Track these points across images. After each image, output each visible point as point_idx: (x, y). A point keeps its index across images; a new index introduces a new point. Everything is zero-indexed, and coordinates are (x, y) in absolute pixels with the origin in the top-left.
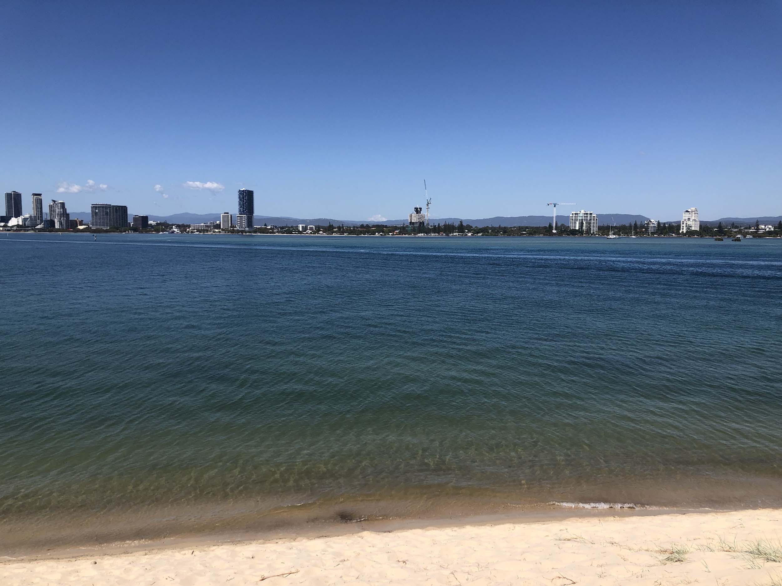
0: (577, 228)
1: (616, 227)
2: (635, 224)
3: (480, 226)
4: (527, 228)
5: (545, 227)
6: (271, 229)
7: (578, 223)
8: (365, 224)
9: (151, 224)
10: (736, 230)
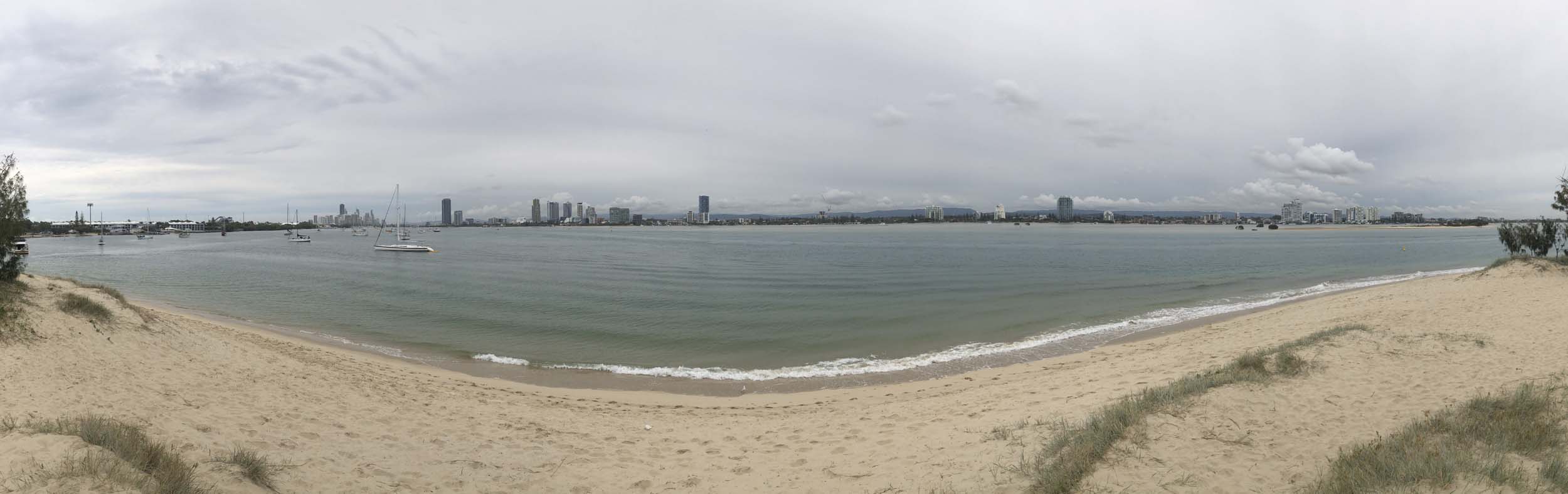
0: (930, 217)
1: (955, 217)
2: (967, 215)
3: (866, 218)
4: (896, 218)
5: (909, 217)
6: (720, 222)
7: (930, 214)
8: (785, 217)
9: (643, 221)
10: (1027, 218)
